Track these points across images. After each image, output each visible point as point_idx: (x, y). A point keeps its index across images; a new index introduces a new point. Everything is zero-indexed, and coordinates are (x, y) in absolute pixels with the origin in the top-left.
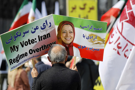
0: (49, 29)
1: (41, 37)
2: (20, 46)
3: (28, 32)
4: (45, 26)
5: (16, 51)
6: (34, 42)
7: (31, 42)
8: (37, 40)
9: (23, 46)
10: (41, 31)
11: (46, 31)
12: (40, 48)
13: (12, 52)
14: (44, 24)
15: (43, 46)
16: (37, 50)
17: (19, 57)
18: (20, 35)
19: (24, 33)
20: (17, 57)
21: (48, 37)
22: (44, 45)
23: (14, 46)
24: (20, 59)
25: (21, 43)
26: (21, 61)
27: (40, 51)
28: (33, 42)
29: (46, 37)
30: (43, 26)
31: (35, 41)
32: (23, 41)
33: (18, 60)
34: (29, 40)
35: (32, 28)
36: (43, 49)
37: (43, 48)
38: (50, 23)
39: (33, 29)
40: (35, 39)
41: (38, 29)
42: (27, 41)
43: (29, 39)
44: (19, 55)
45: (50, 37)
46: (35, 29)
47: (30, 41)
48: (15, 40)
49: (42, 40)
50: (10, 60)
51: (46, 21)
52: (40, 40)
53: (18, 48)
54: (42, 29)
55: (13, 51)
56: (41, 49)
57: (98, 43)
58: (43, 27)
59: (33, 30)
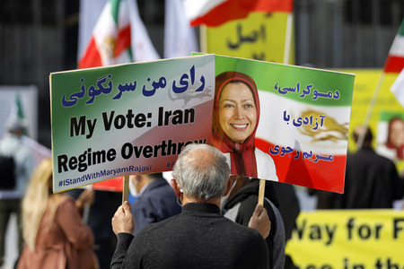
0: (197, 96)
1: (166, 113)
2: (100, 125)
3: (132, 88)
4: (186, 83)
5: (85, 136)
6: (143, 124)
7: (133, 122)
8: (154, 120)
9: (108, 127)
10: (170, 96)
11: (187, 99)
12: (157, 148)
13: (72, 135)
14: (185, 76)
15: (167, 143)
16: (147, 151)
17: (89, 155)
18: (108, 91)
19: (122, 89)
20: (84, 156)
21: (186, 121)
22: (170, 141)
23: (83, 119)
24: (90, 164)
25: (105, 115)
26: (91, 169)
27: (155, 155)
28: (140, 123)
29: (180, 117)
30: (182, 82)
31: (148, 120)
32: (113, 113)
33: (85, 165)
34: (130, 114)
35: (149, 80)
36: (163, 154)
37: (166, 149)
38: (203, 79)
39: (151, 82)
40: (150, 115)
41: (163, 86)
42: (125, 114)
43: (130, 111)
44: (90, 150)
45: (192, 121)
46: (156, 85)
47: (133, 116)
48: (91, 101)
49: (166, 123)
50: (60, 158)
51: (192, 71)
52: (160, 124)
53: (92, 129)
54: (176, 90)
55: (77, 134)
56: (160, 150)
57: (329, 138)
58: (178, 85)
59: (150, 88)
